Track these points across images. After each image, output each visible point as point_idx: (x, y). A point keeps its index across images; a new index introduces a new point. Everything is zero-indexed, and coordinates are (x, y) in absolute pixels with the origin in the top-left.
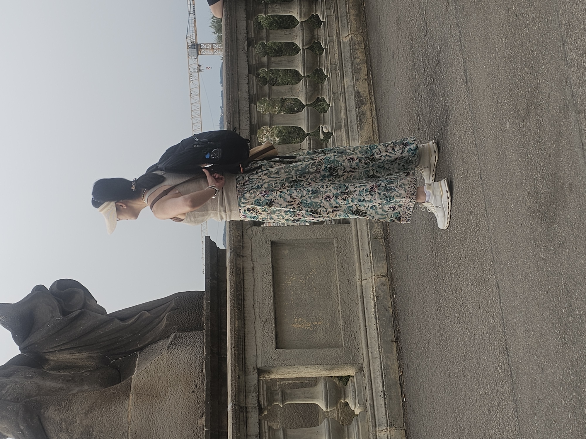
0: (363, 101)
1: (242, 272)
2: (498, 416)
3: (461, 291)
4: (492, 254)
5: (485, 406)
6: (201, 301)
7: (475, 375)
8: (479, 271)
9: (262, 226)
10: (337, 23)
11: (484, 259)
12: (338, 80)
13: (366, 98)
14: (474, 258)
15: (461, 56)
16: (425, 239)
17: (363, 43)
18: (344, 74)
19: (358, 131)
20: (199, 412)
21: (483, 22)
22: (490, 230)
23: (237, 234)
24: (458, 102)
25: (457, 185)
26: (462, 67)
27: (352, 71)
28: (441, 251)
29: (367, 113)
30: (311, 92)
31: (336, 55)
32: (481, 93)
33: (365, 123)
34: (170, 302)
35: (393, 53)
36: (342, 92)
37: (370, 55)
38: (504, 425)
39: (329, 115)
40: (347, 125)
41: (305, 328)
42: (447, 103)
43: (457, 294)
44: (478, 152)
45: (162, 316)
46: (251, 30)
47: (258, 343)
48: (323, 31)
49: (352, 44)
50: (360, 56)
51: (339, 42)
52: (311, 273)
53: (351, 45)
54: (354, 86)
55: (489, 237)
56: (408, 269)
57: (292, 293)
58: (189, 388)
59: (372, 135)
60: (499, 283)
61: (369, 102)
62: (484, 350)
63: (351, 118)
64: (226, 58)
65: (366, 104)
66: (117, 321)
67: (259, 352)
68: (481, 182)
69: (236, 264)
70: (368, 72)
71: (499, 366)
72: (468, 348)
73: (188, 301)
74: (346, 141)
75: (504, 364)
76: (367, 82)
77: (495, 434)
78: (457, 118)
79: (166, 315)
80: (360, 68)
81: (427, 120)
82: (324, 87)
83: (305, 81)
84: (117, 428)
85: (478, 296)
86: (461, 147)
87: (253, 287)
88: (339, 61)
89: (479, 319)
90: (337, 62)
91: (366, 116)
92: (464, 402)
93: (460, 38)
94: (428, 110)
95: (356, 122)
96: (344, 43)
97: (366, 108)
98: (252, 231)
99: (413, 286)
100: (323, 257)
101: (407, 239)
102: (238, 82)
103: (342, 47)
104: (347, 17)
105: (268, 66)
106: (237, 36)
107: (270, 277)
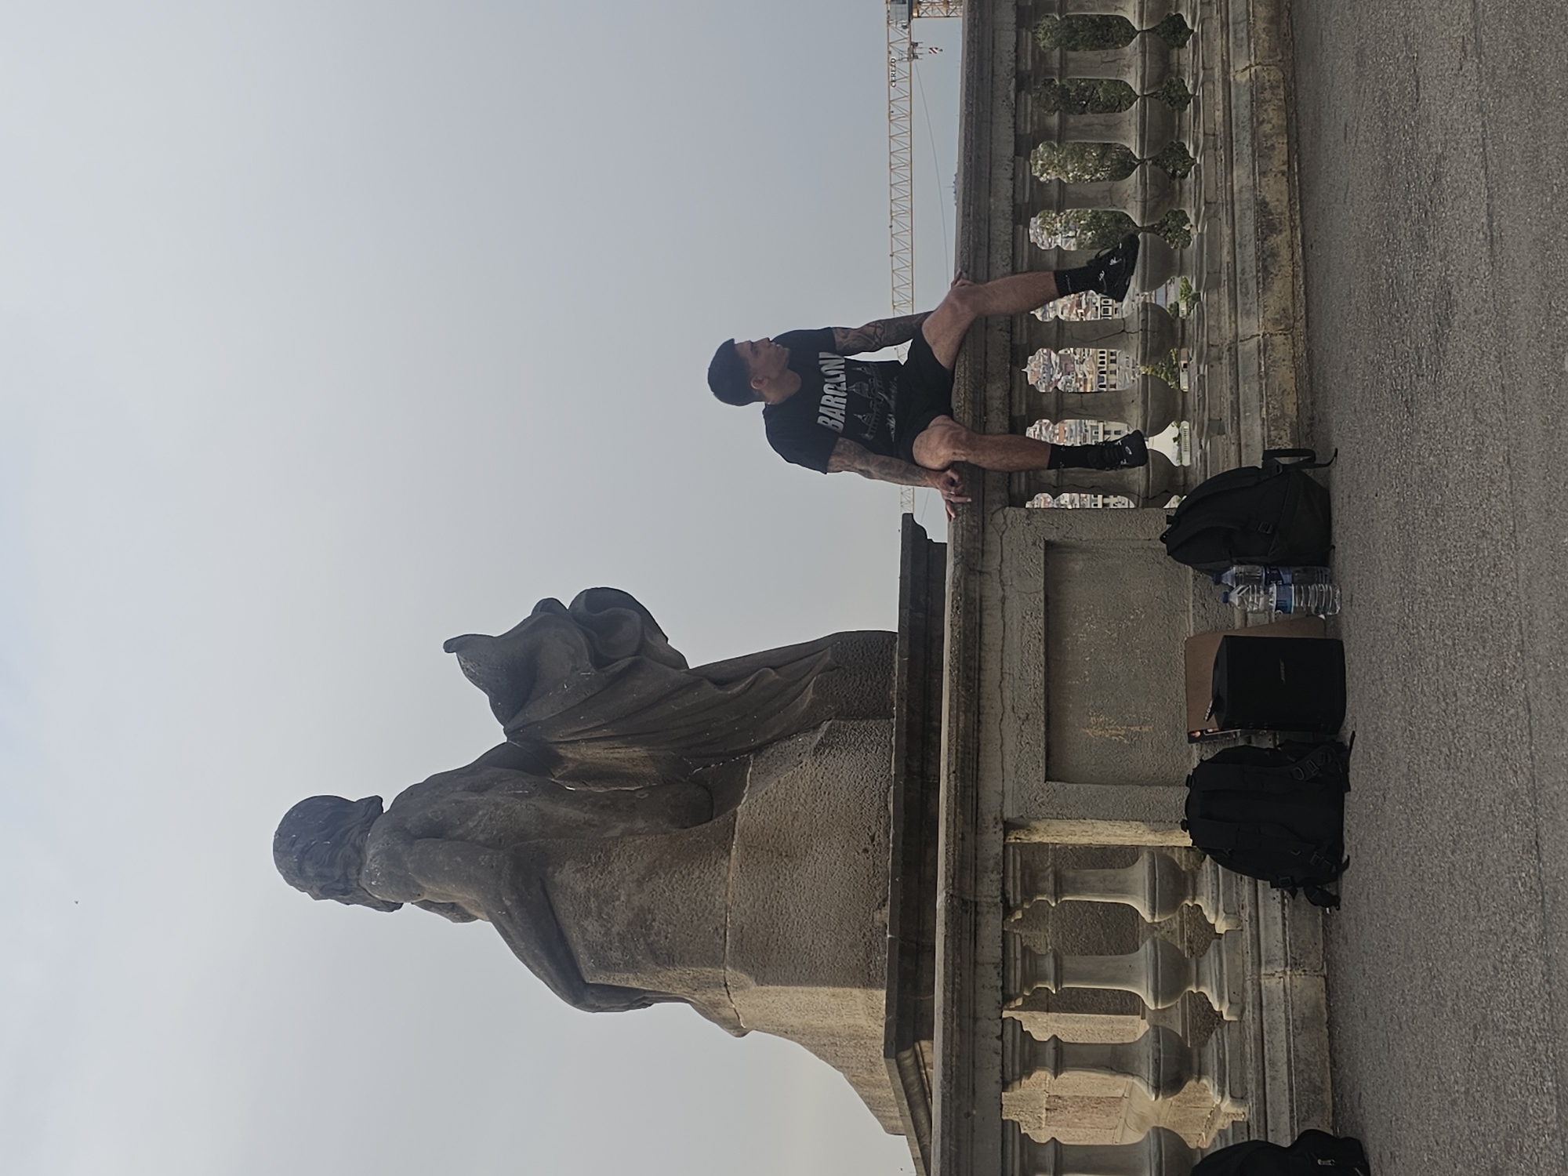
0: (1274, 225)
1: (978, 608)
2: (1512, 983)
3: (1457, 700)
4: (1521, 634)
5: (1489, 958)
6: (889, 654)
7: (1473, 888)
8: (1493, 666)
9: (1027, 506)
10: (1224, 36)
11: (1505, 641)
12: (1219, 171)
13: (1282, 217)
14: (1485, 635)
15: (1484, 180)
16: (1390, 568)
17: (1282, 87)
18: (1235, 159)
19: (1258, 294)
20: (877, 894)
21: (1531, 118)
22: (1520, 582)
23: (972, 523)
24: (1472, 282)
25: (1461, 464)
26: (1485, 207)
27: (1254, 152)
28: (1421, 602)
29: (1281, 253)
30: (1156, 199)
31: (1219, 114)
32: (1519, 276)
33: (1276, 275)
34: (821, 654)
35: (1346, 126)
36: (1227, 201)
37: (1297, 115)
38: (1523, 1005)
39: (1194, 255)
40: (1232, 278)
41: (1113, 738)
42: (1450, 276)
43: (1447, 703)
44: (1505, 403)
45: (805, 681)
46: (1026, 54)
47: (1007, 766)
48: (1191, 55)
49: (1257, 88)
50: (1273, 116)
51: (1227, 83)
52: (1132, 617)
53: (1254, 90)
54: (1255, 188)
55: (1518, 597)
56: (1351, 625)
57: (1087, 659)
58: (856, 843)
59: (1289, 304)
60: (1530, 700)
61: (1288, 227)
62: (1493, 837)
63: (1243, 262)
64: (966, 120)
65: (1281, 231)
66: (709, 685)
67: (1009, 785)
68: (1509, 472)
69: (965, 589)
70: (1289, 156)
71: (1520, 879)
72: (1462, 827)
73: (860, 651)
74: (1230, 317)
75: (1530, 877)
76: (1285, 179)
77: (1505, 1022)
78: (1468, 317)
79: (812, 683)
80: (1272, 145)
81: (1407, 298)
82: (1186, 188)
83: (1143, 173)
84: (703, 916)
85: (1488, 719)
86: (1474, 382)
87: (1001, 643)
88: (1224, 127)
89: (1487, 770)
90: (1220, 129)
91: (1279, 259)
92: (1448, 940)
93: (1484, 139)
94: (1411, 278)
95: (1255, 273)
96: (1237, 85)
97: (1279, 240)
98: (1005, 518)
99: (1359, 665)
100: (1162, 582)
101: (1353, 556)
102: (990, 174)
103: (1232, 94)
104: (1249, 23)
105: (1059, 136)
106: (993, 68)
107: (1040, 621)
